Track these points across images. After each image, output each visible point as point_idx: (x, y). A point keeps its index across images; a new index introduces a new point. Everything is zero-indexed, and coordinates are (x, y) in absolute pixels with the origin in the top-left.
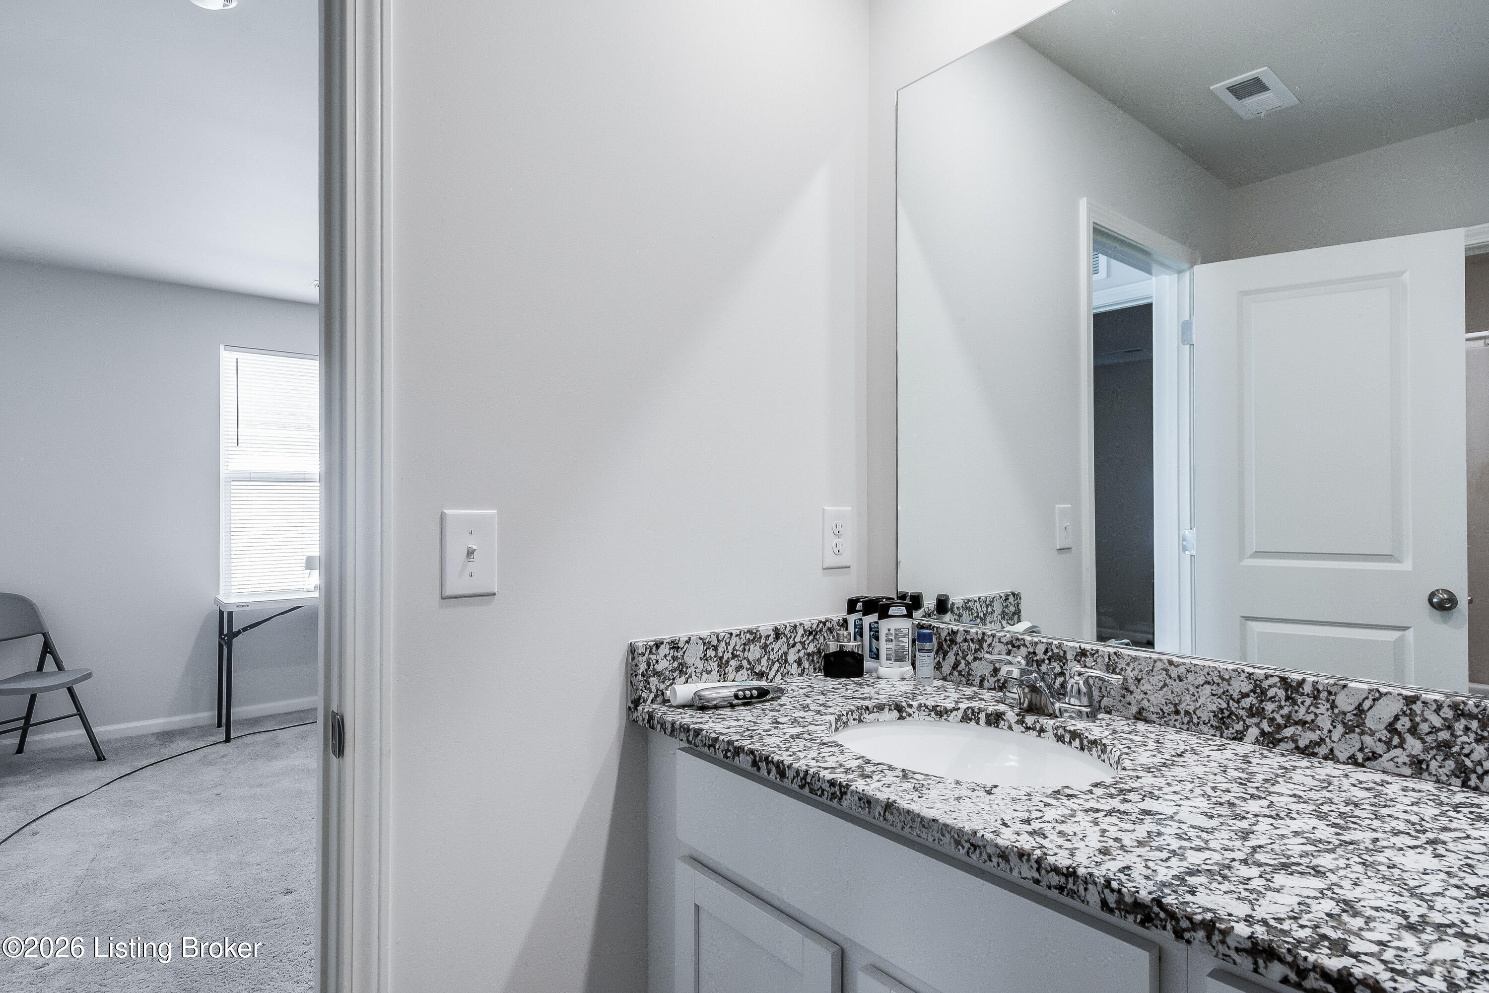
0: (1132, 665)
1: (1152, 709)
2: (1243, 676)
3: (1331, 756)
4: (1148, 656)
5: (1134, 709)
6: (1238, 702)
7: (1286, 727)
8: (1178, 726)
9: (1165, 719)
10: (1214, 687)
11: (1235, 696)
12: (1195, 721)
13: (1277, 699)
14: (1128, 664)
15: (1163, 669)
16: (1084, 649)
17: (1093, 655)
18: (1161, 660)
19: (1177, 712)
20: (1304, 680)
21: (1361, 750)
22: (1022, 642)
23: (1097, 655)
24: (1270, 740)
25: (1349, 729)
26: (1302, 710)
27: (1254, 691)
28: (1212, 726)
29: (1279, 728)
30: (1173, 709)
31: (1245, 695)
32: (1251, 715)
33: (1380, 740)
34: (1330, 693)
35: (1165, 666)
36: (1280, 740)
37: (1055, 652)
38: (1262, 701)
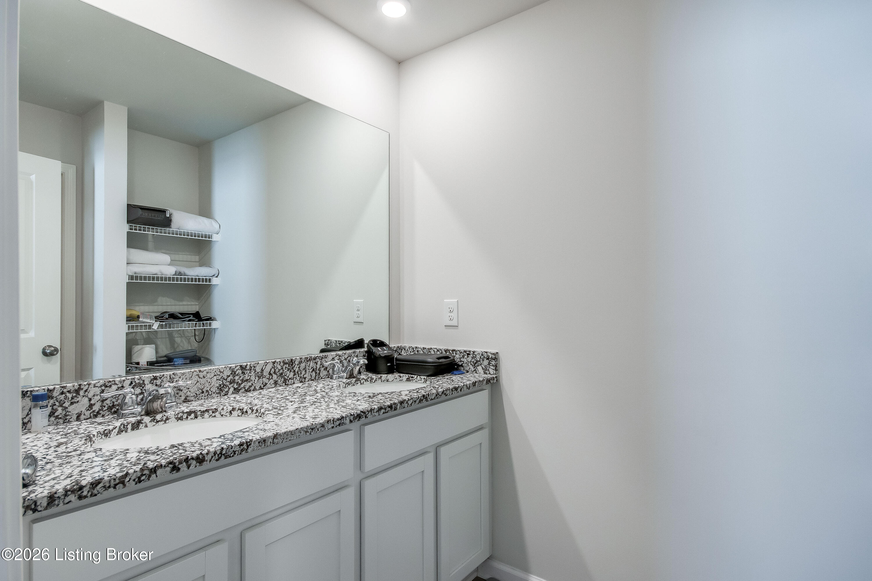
0: (182, 377)
1: (192, 395)
2: (228, 368)
3: (255, 390)
4: (190, 371)
5: (183, 398)
6: (226, 380)
7: (242, 384)
8: (203, 398)
9: (198, 397)
10: (217, 377)
11: (225, 378)
12: (210, 393)
13: (239, 374)
14: (180, 377)
15: (197, 375)
16: (156, 376)
17: (160, 378)
18: (195, 371)
19: (203, 392)
20: (247, 364)
21: (262, 384)
22: (113, 383)
23: (163, 377)
24: (237, 391)
25: (259, 377)
26: (247, 375)
27: (231, 374)
28: (217, 393)
29: (240, 384)
30: (200, 391)
31: (228, 376)
32: (231, 383)
33: (267, 379)
34: (254, 367)
35: (197, 373)
36: (240, 390)
37: (137, 382)
38: (234, 376)
